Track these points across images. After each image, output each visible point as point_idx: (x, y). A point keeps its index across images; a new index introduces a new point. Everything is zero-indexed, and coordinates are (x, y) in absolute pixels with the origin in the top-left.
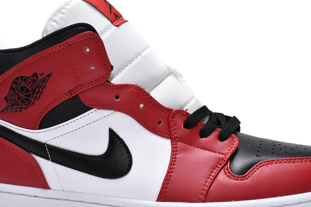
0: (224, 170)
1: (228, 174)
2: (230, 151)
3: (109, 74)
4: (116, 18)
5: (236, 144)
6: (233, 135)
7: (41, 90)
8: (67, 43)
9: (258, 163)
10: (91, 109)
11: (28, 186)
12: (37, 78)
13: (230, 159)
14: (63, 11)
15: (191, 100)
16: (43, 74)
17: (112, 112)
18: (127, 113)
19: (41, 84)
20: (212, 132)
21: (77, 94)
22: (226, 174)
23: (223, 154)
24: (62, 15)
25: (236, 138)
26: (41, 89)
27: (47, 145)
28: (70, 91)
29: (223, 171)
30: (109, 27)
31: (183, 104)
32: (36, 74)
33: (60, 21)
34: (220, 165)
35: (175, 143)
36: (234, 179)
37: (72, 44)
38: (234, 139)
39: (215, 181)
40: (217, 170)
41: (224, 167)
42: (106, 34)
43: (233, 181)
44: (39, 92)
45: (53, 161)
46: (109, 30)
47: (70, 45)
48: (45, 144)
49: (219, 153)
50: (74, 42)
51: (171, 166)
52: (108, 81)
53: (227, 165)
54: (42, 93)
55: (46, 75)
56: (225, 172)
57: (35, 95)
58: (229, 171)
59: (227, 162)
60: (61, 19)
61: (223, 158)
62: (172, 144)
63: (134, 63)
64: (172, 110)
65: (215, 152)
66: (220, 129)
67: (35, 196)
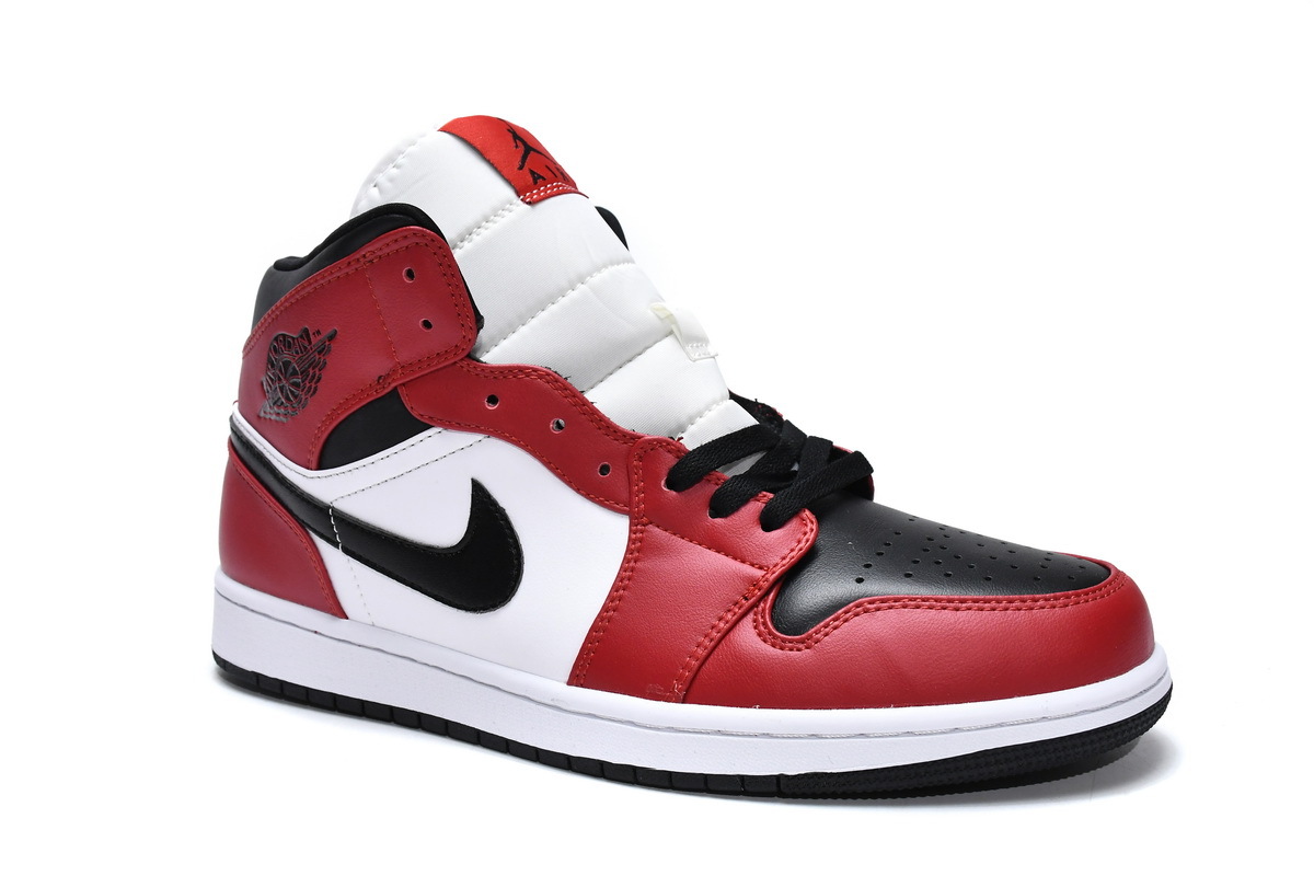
0: (755, 614)
1: (762, 628)
2: (784, 562)
3: (472, 340)
4: (535, 183)
5: (807, 541)
6: (807, 512)
7: (317, 373)
8: (364, 256)
9: (851, 605)
10: (428, 427)
11: (303, 604)
12: (310, 342)
13: (780, 583)
14: (400, 160)
15: (708, 408)
16: (318, 332)
17: (479, 437)
18: (517, 443)
19: (317, 357)
20: (745, 502)
21: (396, 388)
22: (755, 628)
23: (761, 568)
24: (395, 171)
25: (812, 523)
26: (317, 369)
27: (333, 508)
28: (380, 377)
29: (751, 616)
30: (508, 206)
31: (684, 419)
32: (306, 331)
33: (389, 185)
34: (746, 599)
35: (639, 527)
36: (774, 646)
37: (376, 258)
38: (806, 525)
39: (720, 646)
40: (735, 614)
41: (756, 605)
42: (495, 222)
43: (768, 649)
44: (313, 377)
45: (347, 551)
46: (506, 213)
47: (371, 261)
48: (329, 507)
49: (753, 565)
50: (379, 253)
51: (617, 591)
52: (471, 357)
53: (766, 601)
54: (319, 379)
55: (326, 333)
56: (755, 621)
57: (308, 385)
58: (765, 620)
59: (767, 593)
60: (391, 180)
61: (758, 581)
62: (630, 531)
63: (562, 301)
64: (640, 437)
65: (743, 562)
66: (771, 496)
67: (316, 632)
